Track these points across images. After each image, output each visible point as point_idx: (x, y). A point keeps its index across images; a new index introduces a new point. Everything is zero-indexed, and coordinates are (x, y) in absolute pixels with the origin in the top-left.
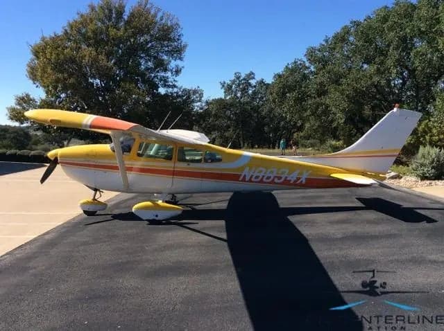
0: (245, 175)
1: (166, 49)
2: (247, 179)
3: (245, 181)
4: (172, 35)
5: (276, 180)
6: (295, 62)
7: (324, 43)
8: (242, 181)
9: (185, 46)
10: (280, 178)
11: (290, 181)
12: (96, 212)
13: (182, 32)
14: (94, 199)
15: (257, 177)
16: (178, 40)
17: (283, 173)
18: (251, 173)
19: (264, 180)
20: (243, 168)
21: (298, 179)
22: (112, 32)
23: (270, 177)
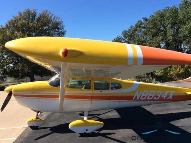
0: (136, 96)
1: (56, 33)
2: (138, 98)
3: (136, 100)
4: (59, 26)
5: (155, 98)
6: (118, 37)
7: (130, 28)
8: (134, 100)
9: (65, 32)
10: (157, 97)
11: (163, 98)
12: (38, 126)
13: (64, 25)
14: (37, 118)
15: (144, 97)
16: (62, 28)
17: (159, 93)
18: (140, 95)
19: (148, 98)
20: (134, 92)
21: (168, 96)
22: (31, 25)
23: (151, 96)
